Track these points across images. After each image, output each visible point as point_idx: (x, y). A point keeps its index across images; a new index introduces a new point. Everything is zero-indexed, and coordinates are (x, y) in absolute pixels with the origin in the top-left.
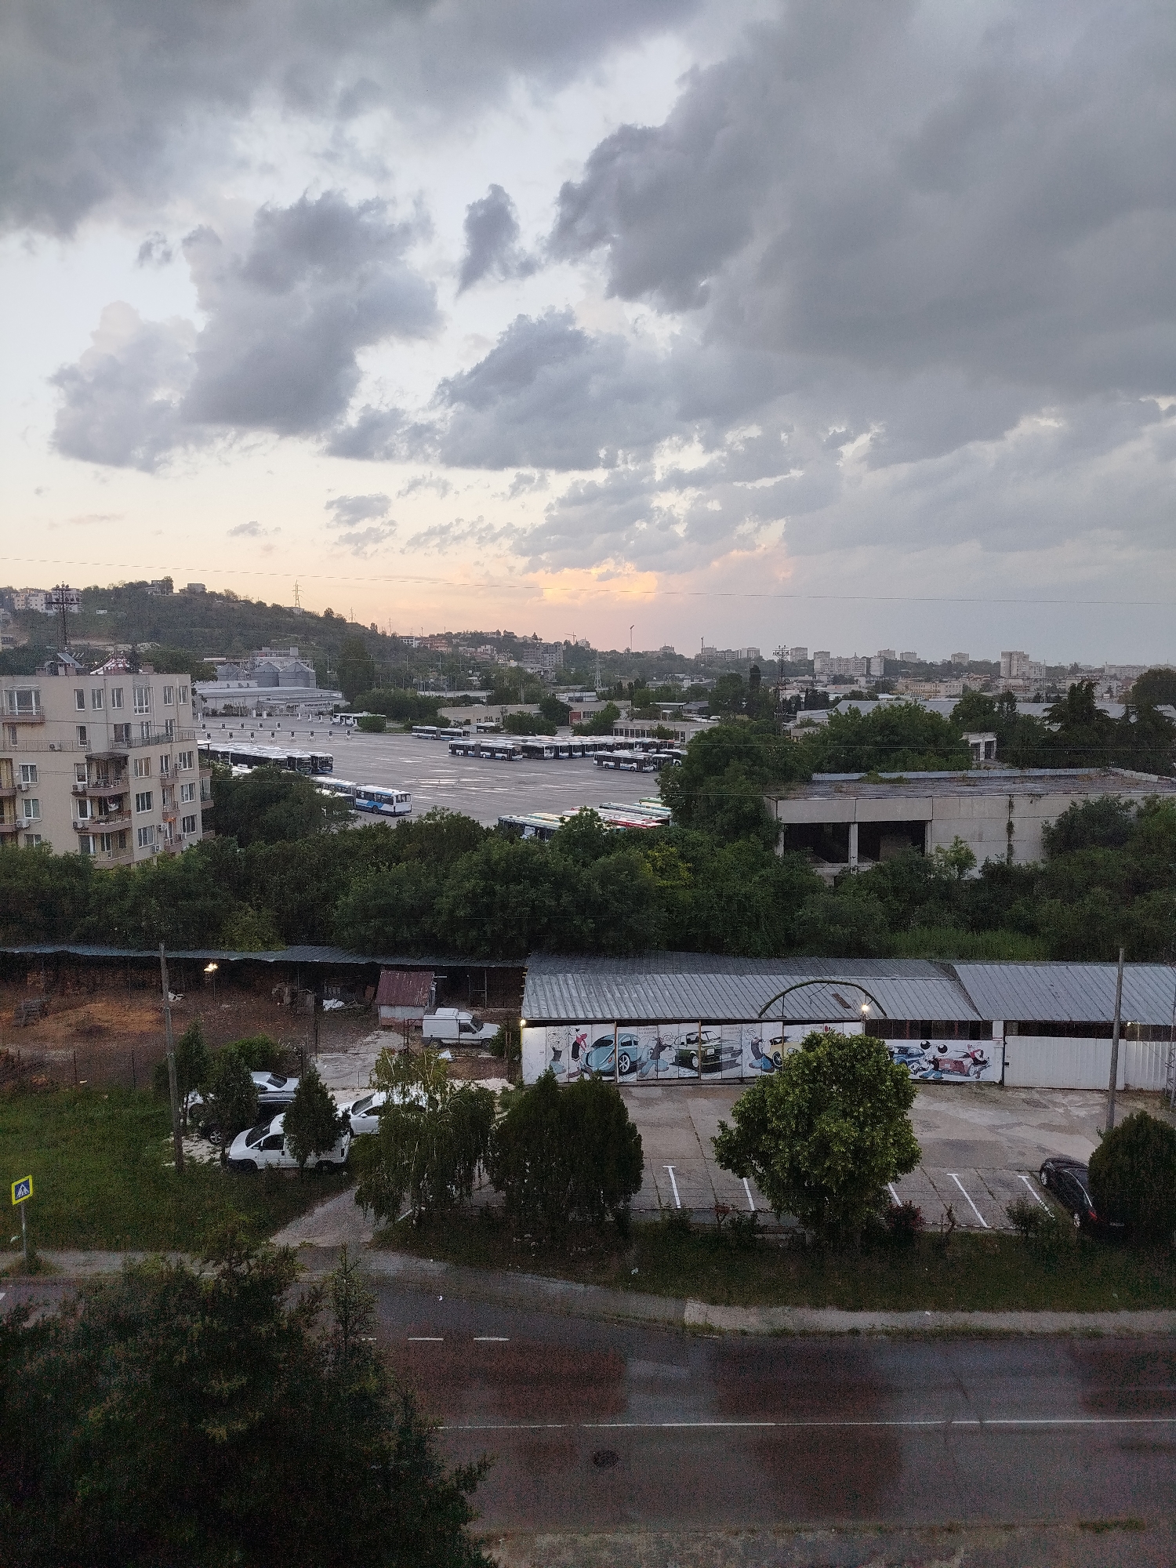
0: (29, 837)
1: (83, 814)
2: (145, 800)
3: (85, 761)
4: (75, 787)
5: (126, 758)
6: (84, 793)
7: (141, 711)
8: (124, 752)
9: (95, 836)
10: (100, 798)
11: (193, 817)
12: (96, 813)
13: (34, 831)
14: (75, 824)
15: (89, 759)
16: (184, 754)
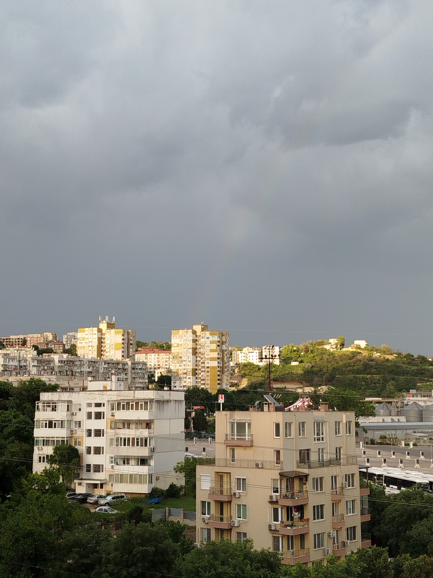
0: (239, 534)
1: (276, 519)
2: (319, 511)
3: (278, 477)
4: (271, 497)
5: (307, 476)
6: (276, 502)
7: (319, 439)
8: (306, 471)
9: (283, 536)
10: (288, 508)
11: (354, 527)
12: (285, 519)
13: (242, 530)
14: (270, 526)
15: (281, 475)
16: (349, 475)
